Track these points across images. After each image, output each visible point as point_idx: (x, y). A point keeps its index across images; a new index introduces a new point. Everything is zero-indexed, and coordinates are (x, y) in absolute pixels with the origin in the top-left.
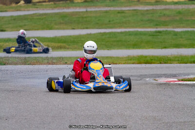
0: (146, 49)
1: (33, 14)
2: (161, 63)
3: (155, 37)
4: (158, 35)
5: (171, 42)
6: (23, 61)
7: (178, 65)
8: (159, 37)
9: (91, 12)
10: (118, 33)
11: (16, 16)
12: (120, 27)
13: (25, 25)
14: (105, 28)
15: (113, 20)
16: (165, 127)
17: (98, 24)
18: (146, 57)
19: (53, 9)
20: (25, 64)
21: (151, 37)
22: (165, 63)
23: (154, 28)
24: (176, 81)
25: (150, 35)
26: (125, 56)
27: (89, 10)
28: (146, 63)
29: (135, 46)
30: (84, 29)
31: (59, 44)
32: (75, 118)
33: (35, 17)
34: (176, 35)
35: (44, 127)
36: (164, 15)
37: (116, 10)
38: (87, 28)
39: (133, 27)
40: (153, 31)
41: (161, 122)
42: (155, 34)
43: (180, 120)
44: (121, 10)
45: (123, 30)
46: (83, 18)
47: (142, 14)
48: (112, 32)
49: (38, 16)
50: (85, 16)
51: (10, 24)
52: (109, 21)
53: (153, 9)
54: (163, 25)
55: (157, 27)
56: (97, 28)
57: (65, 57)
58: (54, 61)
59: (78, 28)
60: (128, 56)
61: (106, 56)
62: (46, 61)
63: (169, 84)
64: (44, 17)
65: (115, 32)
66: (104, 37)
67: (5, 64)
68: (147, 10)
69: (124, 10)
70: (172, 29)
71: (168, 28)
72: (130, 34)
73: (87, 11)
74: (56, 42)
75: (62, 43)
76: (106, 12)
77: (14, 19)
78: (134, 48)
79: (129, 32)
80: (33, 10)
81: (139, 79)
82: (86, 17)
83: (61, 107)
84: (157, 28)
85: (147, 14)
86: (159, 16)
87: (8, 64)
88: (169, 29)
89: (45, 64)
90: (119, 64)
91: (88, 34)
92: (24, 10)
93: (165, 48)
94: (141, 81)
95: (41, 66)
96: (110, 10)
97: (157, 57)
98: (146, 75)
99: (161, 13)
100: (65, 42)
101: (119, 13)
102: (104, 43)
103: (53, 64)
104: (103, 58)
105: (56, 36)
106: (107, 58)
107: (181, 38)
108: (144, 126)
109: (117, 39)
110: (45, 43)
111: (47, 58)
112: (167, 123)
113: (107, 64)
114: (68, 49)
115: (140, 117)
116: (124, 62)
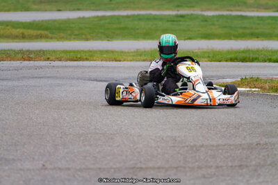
3: (175, 23)
4: (180, 21)
5: (199, 30)
7: (209, 63)
8: (181, 23)
10: (123, 17)
12: (126, 8)
14: (105, 10)
17: (94, 3)
21: (169, 23)
23: (173, 11)
25: (168, 21)
26: (132, 50)
29: (147, 35)
30: (74, 10)
34: (206, 21)
38: (79, 10)
39: (144, 9)
40: (173, 15)
42: (175, 19)
45: (130, 13)
48: (115, 16)
52: (111, 0)
54: (187, 7)
56: (93, 10)
57: (47, 51)
58: (31, 56)
59: (66, 10)
60: (137, 50)
61: (106, 49)
62: (20, 56)
65: (119, 16)
66: (102, 22)
70: (200, 13)
71: (194, 10)
72: (139, 18)
74: (35, 29)
75: (43, 29)
78: (144, 38)
79: (138, 15)
84: (178, 11)
88: (195, 13)
89: (18, 60)
90: (124, 60)
91: (80, 18)
93: (190, 39)
95: (12, 62)
102: (103, 31)
103: (30, 59)
104: (102, 52)
105: (34, 21)
106: (107, 52)
107: (214, 25)
108: (159, 150)
109: (122, 26)
110: (18, 30)
111: (21, 52)
112: (192, 147)
113: (106, 61)
114: (51, 38)
115: (153, 138)
116: (131, 58)
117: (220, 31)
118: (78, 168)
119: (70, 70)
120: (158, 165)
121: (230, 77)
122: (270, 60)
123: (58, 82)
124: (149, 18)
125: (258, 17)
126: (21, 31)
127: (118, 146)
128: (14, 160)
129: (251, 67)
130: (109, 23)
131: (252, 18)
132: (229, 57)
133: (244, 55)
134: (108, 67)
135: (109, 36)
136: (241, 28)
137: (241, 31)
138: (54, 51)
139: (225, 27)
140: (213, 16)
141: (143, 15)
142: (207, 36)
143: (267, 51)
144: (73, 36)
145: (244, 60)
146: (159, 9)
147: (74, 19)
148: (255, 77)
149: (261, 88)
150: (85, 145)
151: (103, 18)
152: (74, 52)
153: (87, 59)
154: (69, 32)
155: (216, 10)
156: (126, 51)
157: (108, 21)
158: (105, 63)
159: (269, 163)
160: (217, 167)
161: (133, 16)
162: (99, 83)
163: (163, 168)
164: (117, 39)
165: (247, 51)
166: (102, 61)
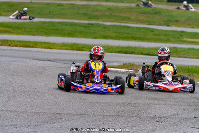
0: (79, 38)
4: (90, 27)
8: (90, 29)
10: (56, 23)
12: (59, 18)
14: (46, 18)
17: (39, 14)
21: (84, 28)
25: (83, 27)
26: (60, 43)
27: (33, 1)
28: (77, 50)
29: (70, 35)
36: (97, 10)
42: (88, 26)
52: (50, 12)
70: (102, 23)
72: (66, 24)
75: (9, 28)
76: (48, 4)
79: (66, 22)
84: (90, 21)
88: (100, 23)
90: (55, 49)
93: (95, 38)
100: (10, 27)
104: (42, 43)
105: (3, 22)
106: (45, 43)
107: (110, 31)
108: (71, 103)
109: (55, 28)
112: (90, 103)
113: (44, 48)
114: (13, 33)
116: (59, 48)
117: (113, 35)
118: (21, 111)
119: (23, 52)
120: (69, 112)
121: (116, 62)
122: (142, 54)
123: (14, 59)
124: (71, 25)
125: (137, 28)
129: (130, 57)
130: (48, 26)
131: (133, 28)
132: (117, 50)
133: (127, 50)
134: (45, 52)
135: (47, 34)
136: (126, 33)
137: (126, 35)
138: (14, 41)
139: (117, 32)
140: (110, 26)
141: (68, 23)
142: (106, 37)
143: (141, 48)
144: (26, 33)
145: (126, 53)
146: (78, 20)
148: (132, 63)
149: (135, 70)
150: (27, 98)
151: (45, 23)
152: (26, 42)
153: (32, 47)
154: (23, 30)
155: (112, 22)
156: (57, 43)
157: (47, 25)
158: (43, 50)
159: (135, 115)
160: (104, 116)
161: (62, 23)
162: (38, 61)
163: (72, 114)
164: (52, 36)
165: (128, 47)
166: (42, 48)
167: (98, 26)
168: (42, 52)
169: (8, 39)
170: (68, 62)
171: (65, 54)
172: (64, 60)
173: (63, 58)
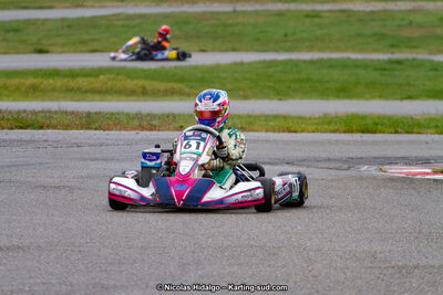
0: (367, 99)
1: (114, 15)
2: (396, 132)
3: (387, 72)
4: (395, 70)
5: (424, 85)
6: (84, 121)
7: (436, 137)
8: (396, 73)
9: (244, 13)
10: (305, 61)
11: (73, 20)
12: (311, 49)
13: (93, 40)
14: (276, 51)
15: (294, 34)
16: (397, 276)
17: (258, 40)
18: (364, 117)
19: (158, 5)
20: (88, 128)
21: (378, 72)
22: (407, 132)
23: (384, 53)
24: (428, 174)
25: (376, 69)
26: (317, 116)
27: (240, 7)
28: (363, 132)
29: (343, 92)
30: (226, 50)
31: (170, 85)
32: (193, 252)
33: (116, 23)
34: (436, 70)
35: (121, 272)
36: (411, 23)
37: (302, 11)
38: (234, 50)
39: (338, 49)
40: (384, 60)
41: (387, 265)
42: (388, 66)
43: (431, 263)
44: (314, 11)
45: (316, 55)
46: (225, 25)
47: (361, 20)
48: (292, 60)
49: (123, 19)
50: (230, 22)
51: (58, 36)
52: (286, 35)
53: (385, 11)
54: (407, 47)
55: (394, 50)
56: (257, 51)
57: (179, 115)
58: (154, 123)
59: (213, 50)
60: (325, 114)
61: (275, 113)
62: (136, 122)
63: (412, 180)
64: (138, 21)
65: (299, 61)
66: (271, 70)
67: (41, 128)
68: (372, 12)
69: (320, 11)
70: (426, 57)
71: (417, 53)
72: (331, 64)
73: (235, 11)
74: (162, 81)
75: (175, 81)
76: (279, 14)
77: (69, 26)
78: (338, 97)
79: (330, 60)
80: (112, 7)
81: (346, 166)
82: (232, 25)
83: (163, 227)
84: (393, 53)
85: (372, 20)
86: (400, 26)
87: (48, 127)
88: (420, 57)
89: (133, 129)
90: (303, 131)
91: (235, 64)
92: (93, 7)
93: (410, 98)
94: (348, 172)
95: (123, 132)
96: (288, 11)
97: (389, 118)
98: (362, 158)
99: (403, 19)
100: (182, 80)
101: (307, 16)
102: (271, 84)
103: (152, 128)
104: (267, 118)
105: (162, 67)
106: (276, 117)
108: (348, 273)
109: (302, 76)
110: (135, 82)
111: (138, 116)
112: (401, 268)
113: (274, 131)
114: (189, 95)
115: (340, 253)
116: (314, 128)
124: (344, 65)
126: (141, 82)
127: (283, 266)
128: (115, 286)
130: (282, 72)
134: (276, 142)
135: (281, 93)
141: (336, 60)
142: (437, 95)
146: (362, 51)
147: (226, 65)
151: (273, 63)
156: (308, 116)
157: (280, 68)
158: (272, 136)
161: (321, 61)
164: (294, 98)
166: (267, 131)
167: (416, 64)
168: (267, 141)
169: (176, 112)
170: (338, 165)
171: (329, 142)
172: (329, 160)
173: (324, 155)
